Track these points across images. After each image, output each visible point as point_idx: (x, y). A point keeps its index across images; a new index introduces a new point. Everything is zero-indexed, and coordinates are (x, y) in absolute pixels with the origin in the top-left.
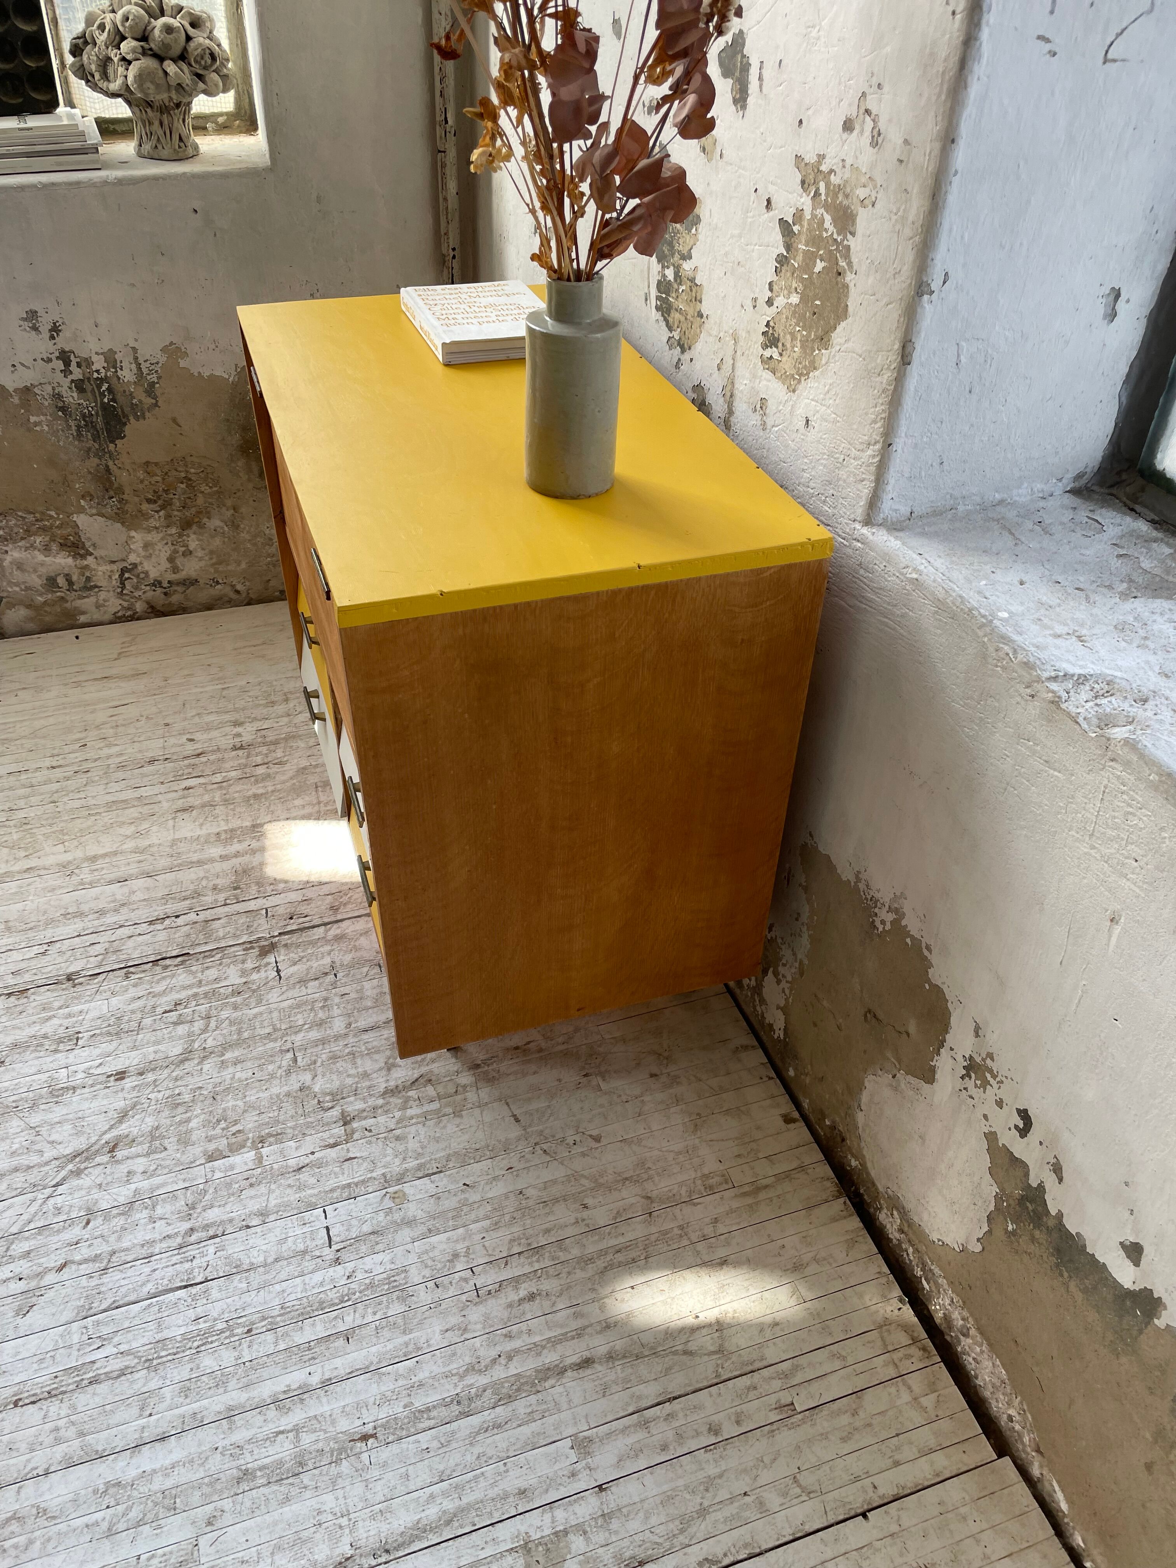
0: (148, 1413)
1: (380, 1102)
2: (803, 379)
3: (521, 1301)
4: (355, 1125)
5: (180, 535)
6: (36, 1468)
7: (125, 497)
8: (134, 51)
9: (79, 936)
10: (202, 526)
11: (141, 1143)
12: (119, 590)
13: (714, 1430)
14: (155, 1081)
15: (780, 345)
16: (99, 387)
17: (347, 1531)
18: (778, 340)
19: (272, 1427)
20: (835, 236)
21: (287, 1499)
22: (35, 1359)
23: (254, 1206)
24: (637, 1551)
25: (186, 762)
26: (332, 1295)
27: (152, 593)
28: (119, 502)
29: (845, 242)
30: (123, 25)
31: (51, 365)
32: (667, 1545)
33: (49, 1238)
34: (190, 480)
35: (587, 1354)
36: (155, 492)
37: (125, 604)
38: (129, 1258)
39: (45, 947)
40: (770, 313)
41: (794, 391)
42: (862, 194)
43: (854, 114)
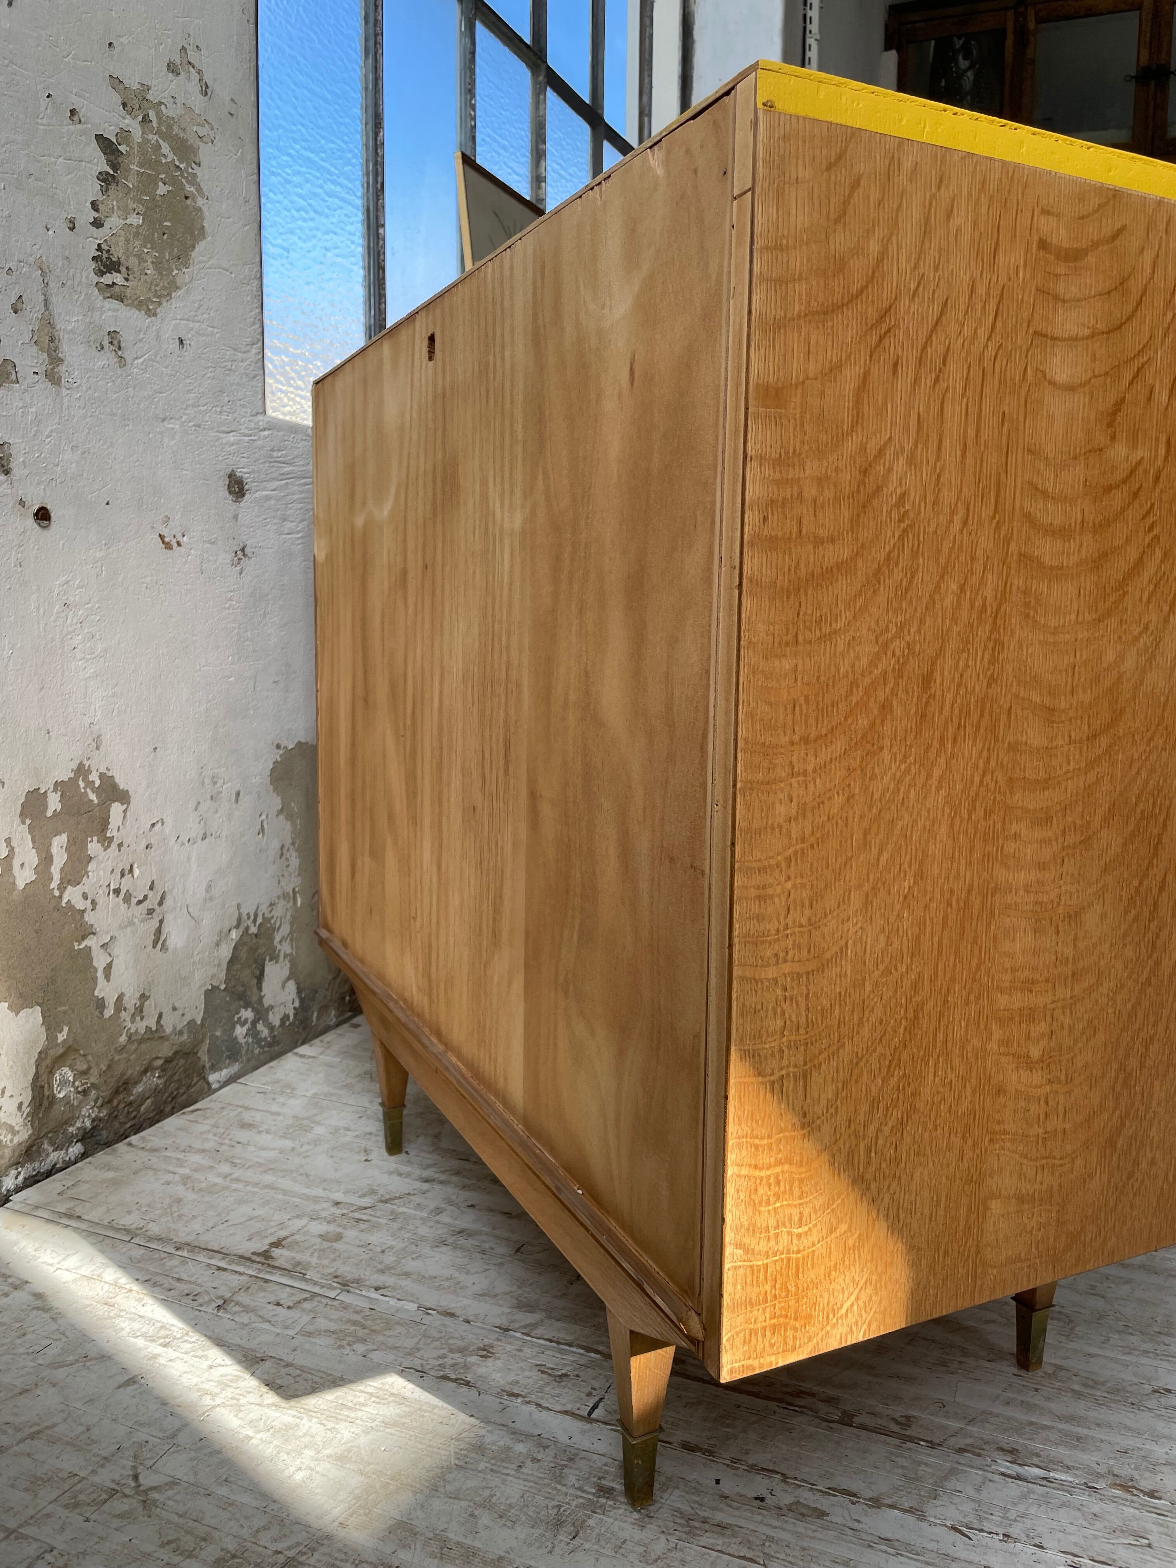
2: (164, 301)
18: (119, 264)
29: (190, 170)
40: (101, 234)
41: (155, 315)
42: (200, 132)
43: (178, 59)
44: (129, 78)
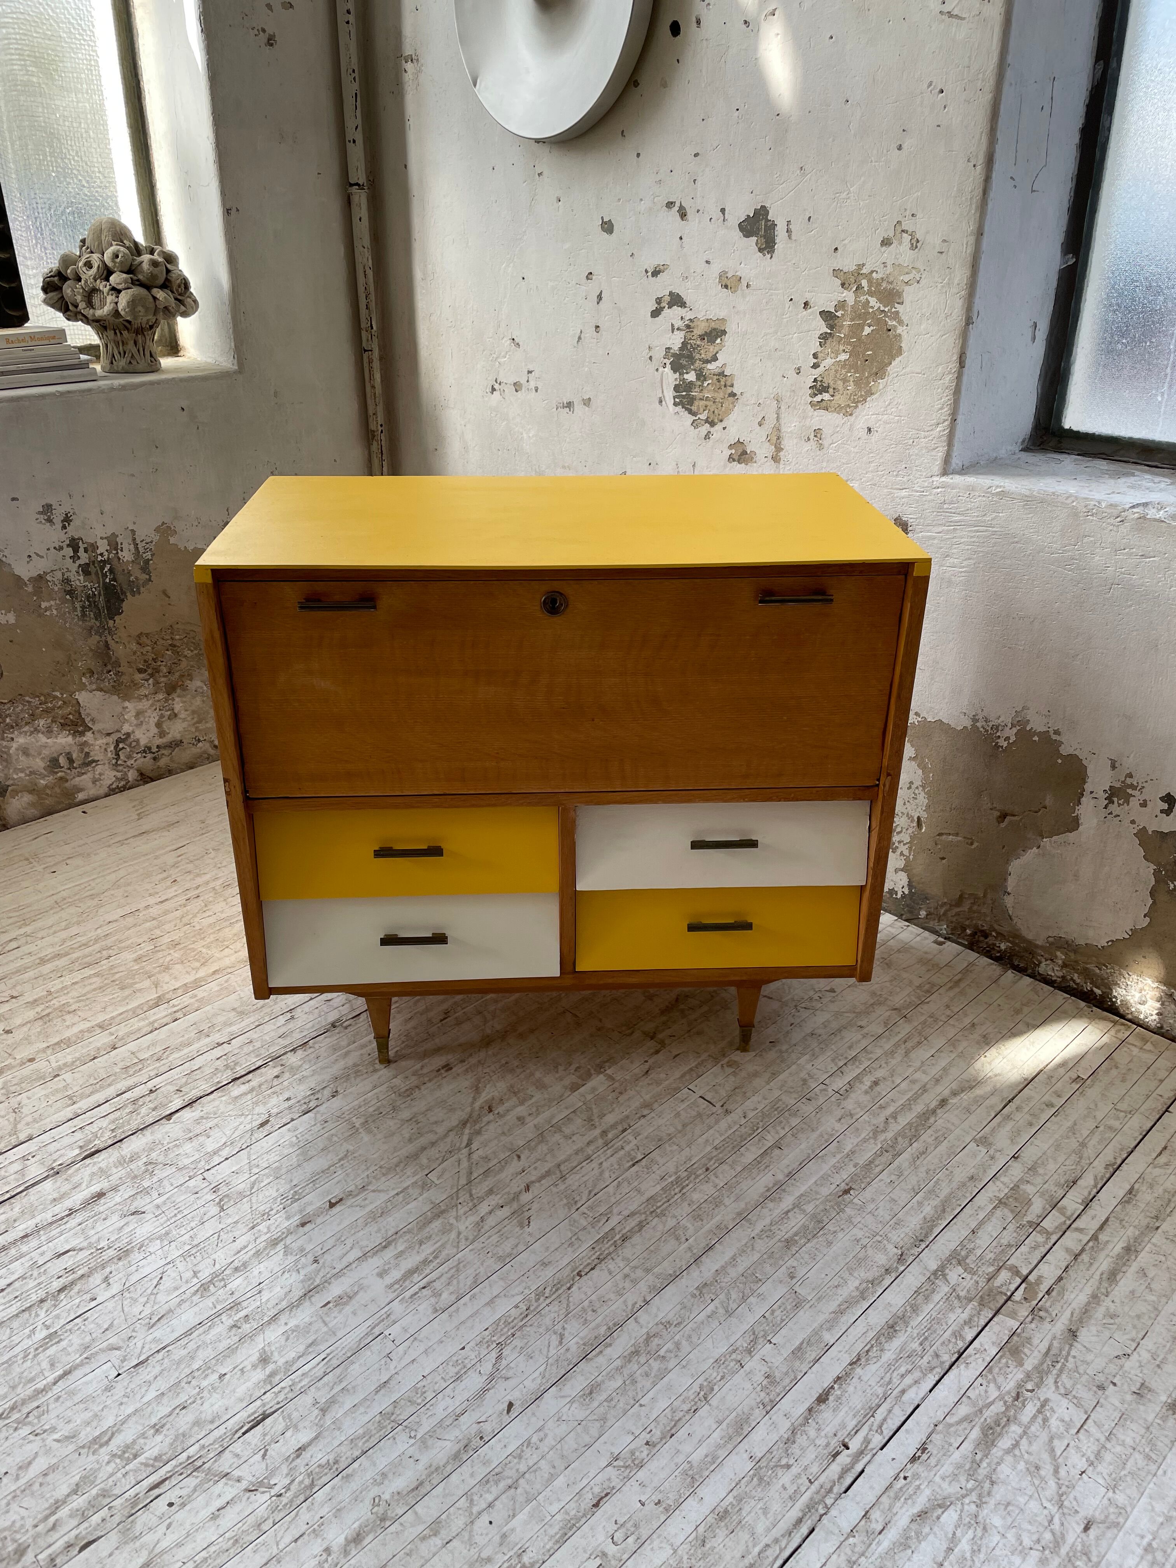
0: (683, 1239)
1: (664, 1018)
2: (860, 405)
3: (871, 1087)
4: (660, 1036)
5: (167, 700)
6: (636, 1303)
7: (120, 669)
8: (126, 281)
10: (185, 689)
11: (508, 1099)
12: (114, 761)
13: (1050, 1105)
14: (479, 1061)
15: (831, 390)
16: (102, 568)
17: (885, 1242)
18: (828, 387)
19: (777, 1212)
20: (882, 309)
21: (830, 1244)
22: (566, 1246)
23: (636, 1103)
24: (1067, 1177)
26: (743, 1130)
27: (142, 760)
28: (116, 674)
29: (893, 310)
30: (113, 261)
31: (62, 553)
32: (1079, 1167)
33: (498, 1177)
34: (175, 646)
35: (939, 1098)
36: (145, 661)
37: (119, 775)
38: (574, 1164)
39: (289, 1015)
40: (817, 373)
41: (851, 415)
42: (906, 278)
43: (891, 234)
44: (848, 265)
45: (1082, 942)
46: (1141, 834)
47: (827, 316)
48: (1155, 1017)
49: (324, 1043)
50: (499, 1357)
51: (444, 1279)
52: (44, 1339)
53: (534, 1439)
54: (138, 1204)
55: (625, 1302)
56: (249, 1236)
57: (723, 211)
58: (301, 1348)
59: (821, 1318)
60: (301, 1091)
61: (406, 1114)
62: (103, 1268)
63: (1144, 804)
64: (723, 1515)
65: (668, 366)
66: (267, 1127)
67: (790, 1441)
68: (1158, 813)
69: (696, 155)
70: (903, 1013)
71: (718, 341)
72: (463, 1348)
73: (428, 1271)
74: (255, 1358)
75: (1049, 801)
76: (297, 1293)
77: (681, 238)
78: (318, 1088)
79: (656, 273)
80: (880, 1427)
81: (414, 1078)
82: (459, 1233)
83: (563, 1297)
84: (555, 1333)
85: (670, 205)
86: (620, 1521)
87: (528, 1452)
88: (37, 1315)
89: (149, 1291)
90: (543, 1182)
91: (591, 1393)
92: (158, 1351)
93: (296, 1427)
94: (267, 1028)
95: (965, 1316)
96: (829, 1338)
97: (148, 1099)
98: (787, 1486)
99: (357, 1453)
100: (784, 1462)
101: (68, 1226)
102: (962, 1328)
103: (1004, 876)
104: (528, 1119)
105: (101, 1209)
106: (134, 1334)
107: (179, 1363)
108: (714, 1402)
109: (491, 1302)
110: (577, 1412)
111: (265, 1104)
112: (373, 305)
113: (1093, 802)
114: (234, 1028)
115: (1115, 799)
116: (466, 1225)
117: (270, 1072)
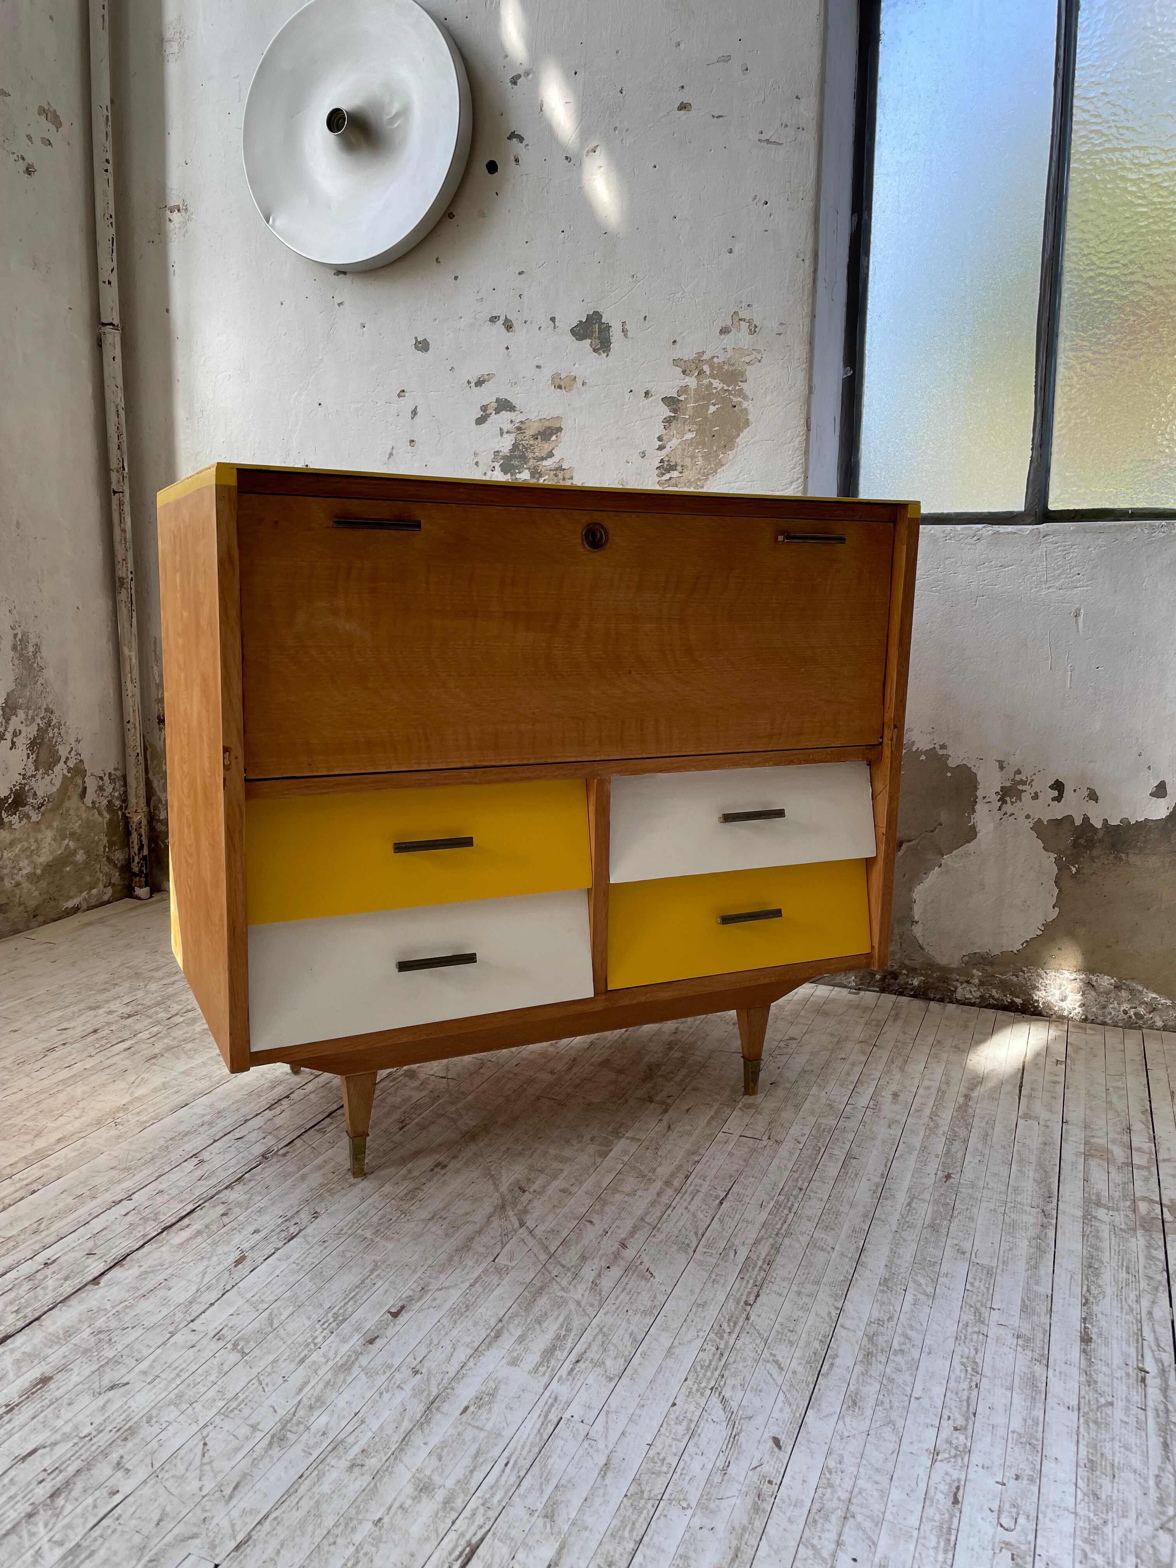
0: (829, 1249)
1: (649, 1085)
2: (710, 477)
3: (894, 1099)
4: (658, 1099)
6: (830, 1313)
9: (215, 1141)
11: (535, 1178)
13: (1055, 1082)
14: (475, 1154)
15: (679, 468)
17: (1019, 1205)
18: (676, 465)
19: (899, 1207)
20: (726, 388)
21: (971, 1218)
22: (710, 1283)
23: (680, 1153)
24: (1119, 1127)
25: (90, 1039)
26: (807, 1152)
29: (737, 388)
32: (1121, 1119)
33: (581, 1244)
35: (961, 1095)
38: (658, 1215)
40: (662, 454)
42: (748, 359)
43: (729, 323)
44: (688, 354)
45: (997, 952)
46: (1039, 828)
47: (670, 402)
48: (1079, 1010)
49: (267, 1173)
50: (724, 1401)
51: (595, 1347)
52: (64, 1558)
53: (831, 1464)
54: (109, 1377)
55: (817, 1314)
56: (301, 1373)
57: (553, 319)
58: (467, 1461)
59: (1022, 1276)
60: (269, 1220)
61: (424, 1214)
62: (107, 1455)
63: (1036, 797)
64: (1092, 1466)
65: (498, 469)
66: (247, 1266)
67: (1091, 1383)
68: (1050, 802)
69: (521, 273)
70: (872, 1044)
71: (554, 438)
72: (674, 1404)
73: (569, 1345)
74: (410, 1490)
75: (944, 817)
76: (417, 1409)
77: (507, 348)
78: (289, 1215)
79: (479, 383)
80: (1159, 1346)
81: (406, 1183)
82: (579, 1303)
83: (747, 1328)
84: (768, 1361)
85: (493, 319)
86: (995, 1507)
87: (836, 1479)
88: (32, 1534)
89: (197, 1462)
90: (636, 1236)
91: (855, 1403)
92: (259, 1523)
93: (524, 1543)
94: (173, 1176)
95: (1142, 1242)
96: (1044, 1289)
97: (48, 1271)
98: (1125, 1419)
99: (631, 1546)
100: (1102, 1401)
101: (16, 1423)
102: (1149, 1252)
103: (910, 904)
104: (574, 1189)
105: (58, 1394)
106: (206, 1515)
107: (302, 1525)
108: (987, 1371)
109: (669, 1352)
110: (855, 1425)
111: (228, 1242)
112: (124, 446)
113: (986, 807)
114: (129, 1184)
115: (1008, 799)
116: (580, 1292)
117: (211, 1213)
